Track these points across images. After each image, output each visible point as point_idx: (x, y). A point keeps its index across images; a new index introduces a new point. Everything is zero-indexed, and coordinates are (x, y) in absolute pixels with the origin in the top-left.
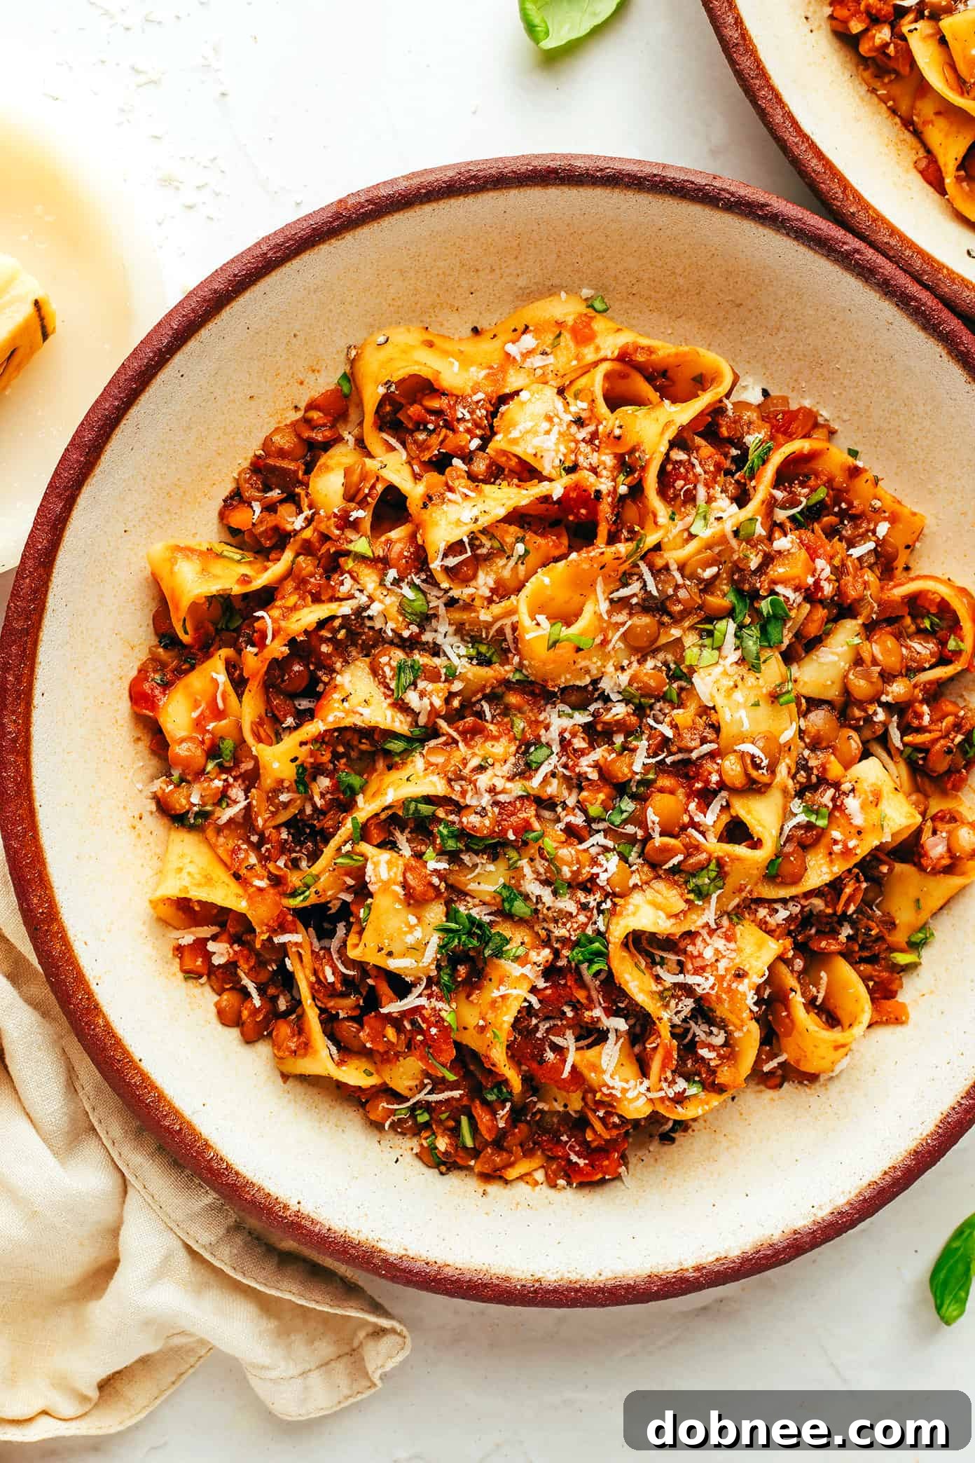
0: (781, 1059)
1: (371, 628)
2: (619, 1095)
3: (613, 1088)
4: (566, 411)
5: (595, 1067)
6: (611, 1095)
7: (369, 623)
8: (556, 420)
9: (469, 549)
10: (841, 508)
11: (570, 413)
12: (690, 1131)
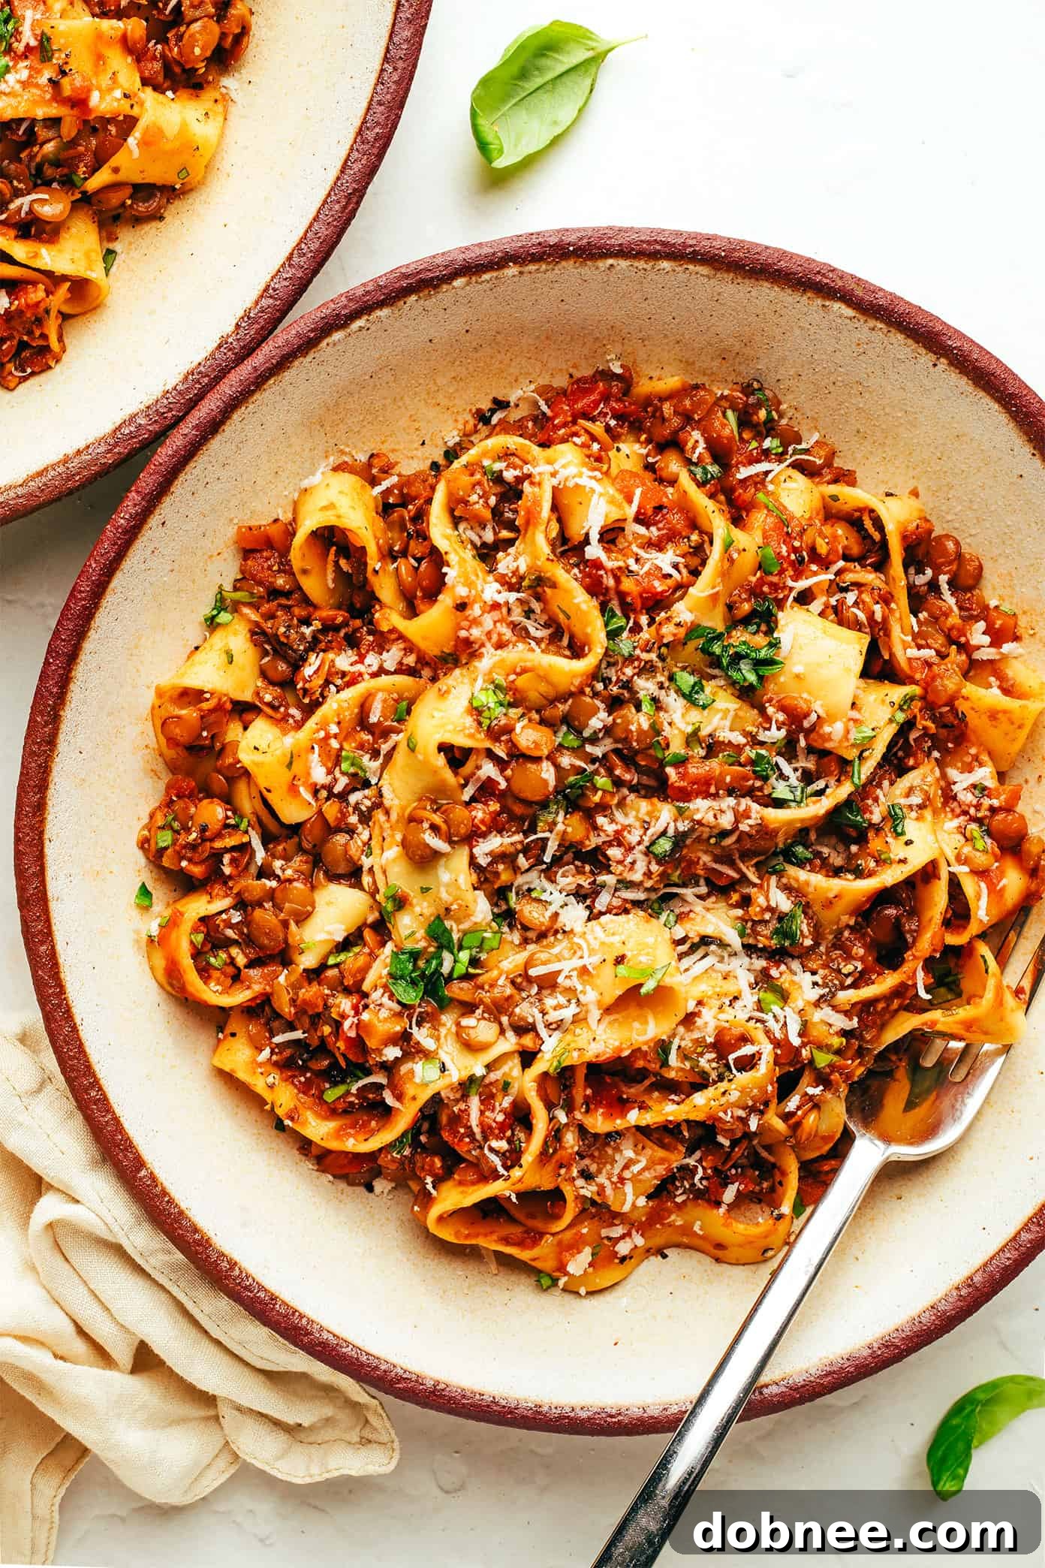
0: (378, 489)
1: (814, 973)
2: (584, 470)
3: (591, 477)
4: (602, 1187)
5: (612, 501)
6: (594, 469)
7: (817, 978)
8: (615, 1179)
9: (731, 1063)
10: (304, 1076)
11: (597, 1185)
12: (474, 411)
